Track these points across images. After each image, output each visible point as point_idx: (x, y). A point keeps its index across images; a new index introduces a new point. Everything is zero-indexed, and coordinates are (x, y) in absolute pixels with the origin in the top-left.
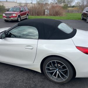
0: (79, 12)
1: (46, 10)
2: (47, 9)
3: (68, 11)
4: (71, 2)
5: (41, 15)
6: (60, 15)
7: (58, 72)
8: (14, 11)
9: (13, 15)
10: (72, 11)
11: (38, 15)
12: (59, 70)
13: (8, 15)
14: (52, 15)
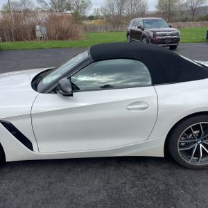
0: (109, 30)
1: (38, 27)
2: (40, 24)
4: (85, 8)
5: (27, 39)
6: (75, 38)
7: (201, 145)
10: (94, 29)
12: (204, 142)
14: (55, 39)
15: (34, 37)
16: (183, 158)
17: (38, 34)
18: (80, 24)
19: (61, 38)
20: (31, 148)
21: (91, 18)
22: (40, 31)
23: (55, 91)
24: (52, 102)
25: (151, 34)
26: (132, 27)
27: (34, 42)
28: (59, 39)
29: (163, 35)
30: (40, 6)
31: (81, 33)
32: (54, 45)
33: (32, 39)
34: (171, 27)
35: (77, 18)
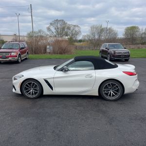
0: (91, 49)
1: (48, 47)
2: (49, 45)
3: (76, 48)
4: (77, 35)
5: (42, 53)
6: (69, 53)
7: (112, 92)
8: (11, 49)
9: (12, 54)
10: (81, 48)
11: (35, 54)
12: (113, 90)
13: (4, 54)
14: (58, 53)
15: (45, 52)
16: (105, 96)
17: (48, 50)
18: (73, 44)
19: (61, 53)
20: (52, 89)
21: (80, 41)
22: (49, 49)
23: (62, 70)
24: (61, 74)
25: (113, 52)
26: (103, 48)
27: (45, 55)
28: (60, 53)
29: (119, 53)
30: (49, 33)
31: (73, 50)
32: (57, 57)
33: (44, 53)
34: (125, 48)
35: (72, 41)
